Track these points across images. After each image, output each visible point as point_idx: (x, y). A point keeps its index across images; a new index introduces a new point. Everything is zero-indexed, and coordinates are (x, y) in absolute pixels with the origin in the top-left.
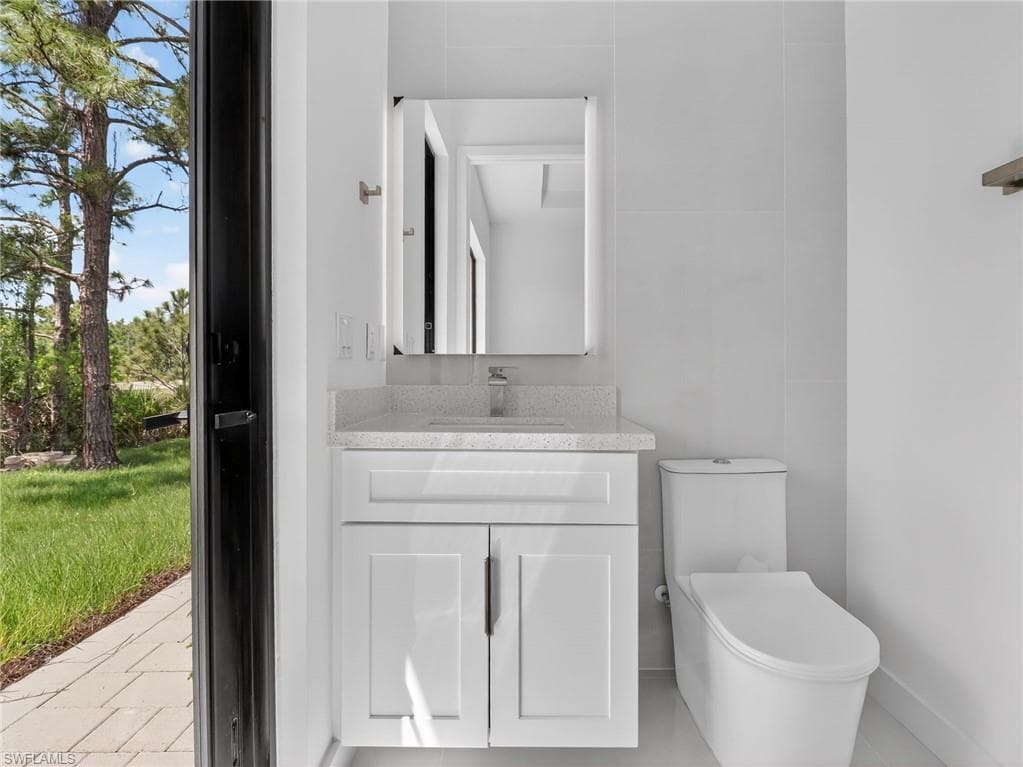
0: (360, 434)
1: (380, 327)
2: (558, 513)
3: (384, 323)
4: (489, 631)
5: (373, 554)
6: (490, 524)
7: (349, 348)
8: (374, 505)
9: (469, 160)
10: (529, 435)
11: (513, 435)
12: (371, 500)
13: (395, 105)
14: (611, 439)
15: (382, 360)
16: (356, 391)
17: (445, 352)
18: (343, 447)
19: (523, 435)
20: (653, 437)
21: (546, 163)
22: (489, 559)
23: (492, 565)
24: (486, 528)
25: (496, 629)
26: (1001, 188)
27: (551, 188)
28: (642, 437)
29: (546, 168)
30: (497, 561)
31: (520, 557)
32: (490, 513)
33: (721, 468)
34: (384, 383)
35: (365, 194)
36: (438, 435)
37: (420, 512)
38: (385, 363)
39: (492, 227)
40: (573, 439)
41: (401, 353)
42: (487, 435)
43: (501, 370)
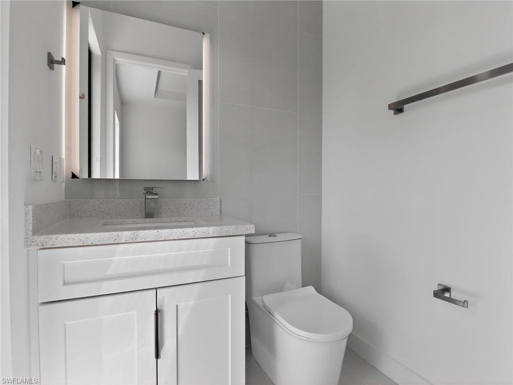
0: (55, 236)
1: (61, 158)
2: (200, 276)
3: (64, 156)
4: (157, 356)
5: (66, 323)
6: (156, 288)
7: (40, 172)
8: (66, 287)
9: (115, 60)
10: (183, 229)
11: (173, 230)
12: (65, 284)
13: (73, 7)
14: (232, 229)
15: (63, 182)
16: (46, 204)
17: (99, 177)
18: (39, 248)
19: (179, 229)
20: (254, 226)
21: (159, 70)
22: (157, 311)
23: (159, 314)
24: (155, 291)
25: (162, 354)
26: (393, 111)
27: (160, 88)
28: (248, 226)
29: (159, 72)
30: (161, 311)
31: (177, 306)
32: (156, 282)
33: (272, 239)
34: (63, 198)
35: (52, 62)
36: (119, 233)
37: (106, 287)
38: (64, 184)
39: (123, 105)
40: (211, 230)
41: (77, 178)
42: (156, 231)
43: (152, 189)
